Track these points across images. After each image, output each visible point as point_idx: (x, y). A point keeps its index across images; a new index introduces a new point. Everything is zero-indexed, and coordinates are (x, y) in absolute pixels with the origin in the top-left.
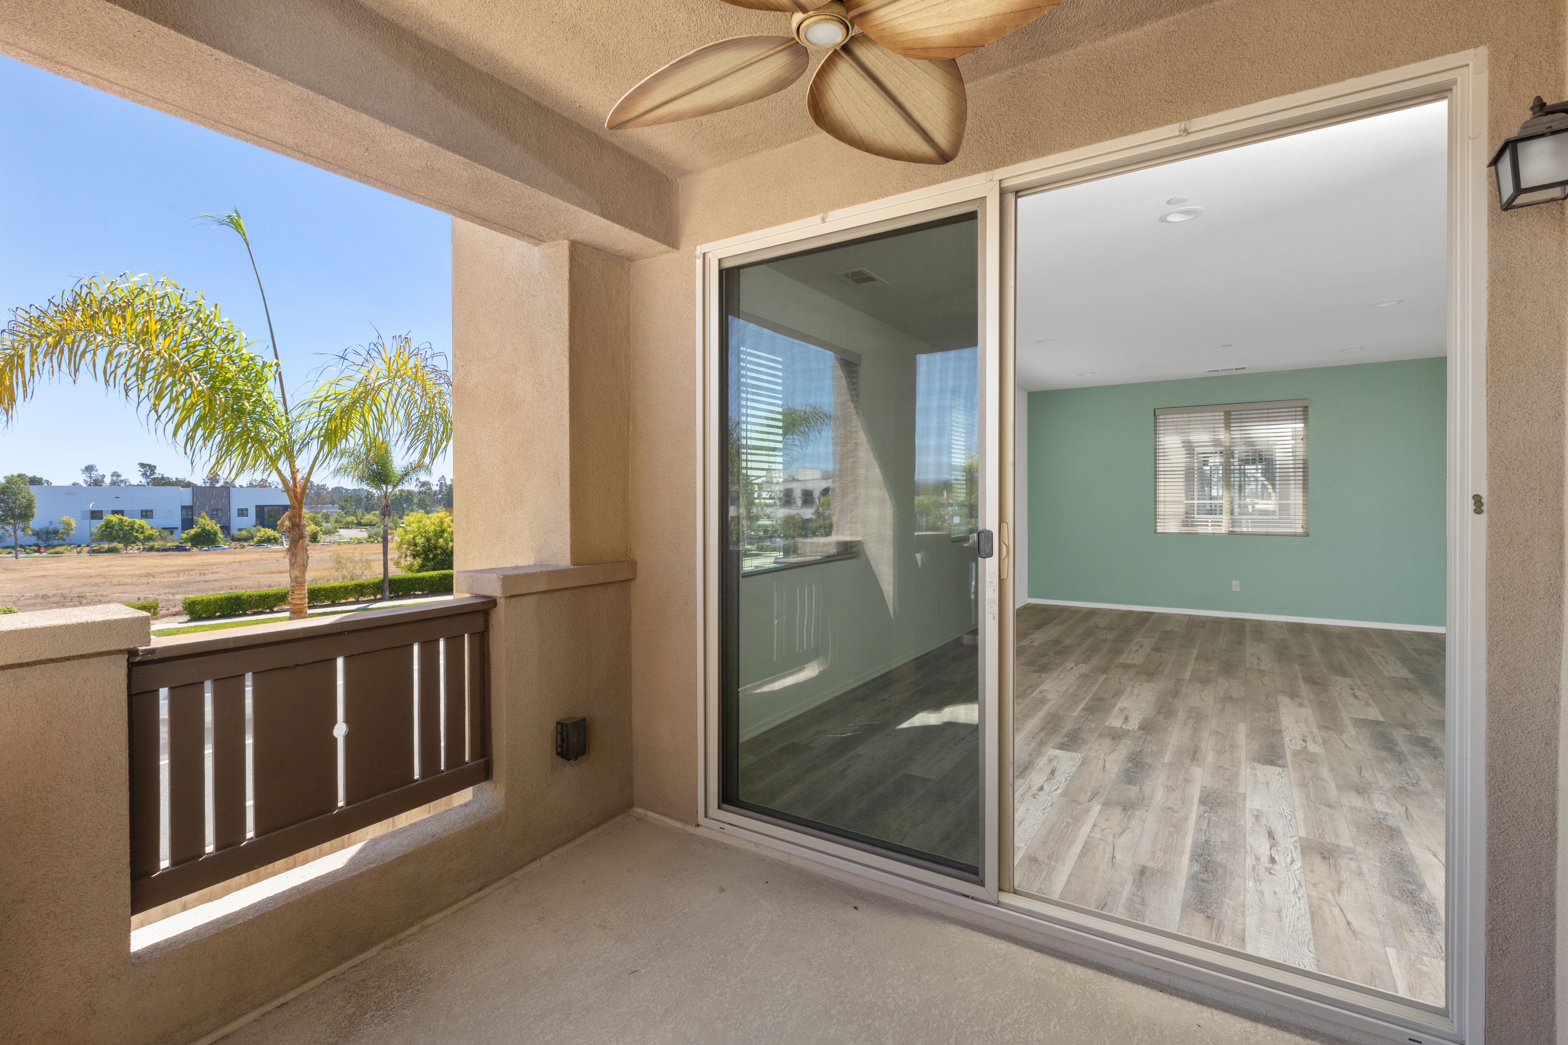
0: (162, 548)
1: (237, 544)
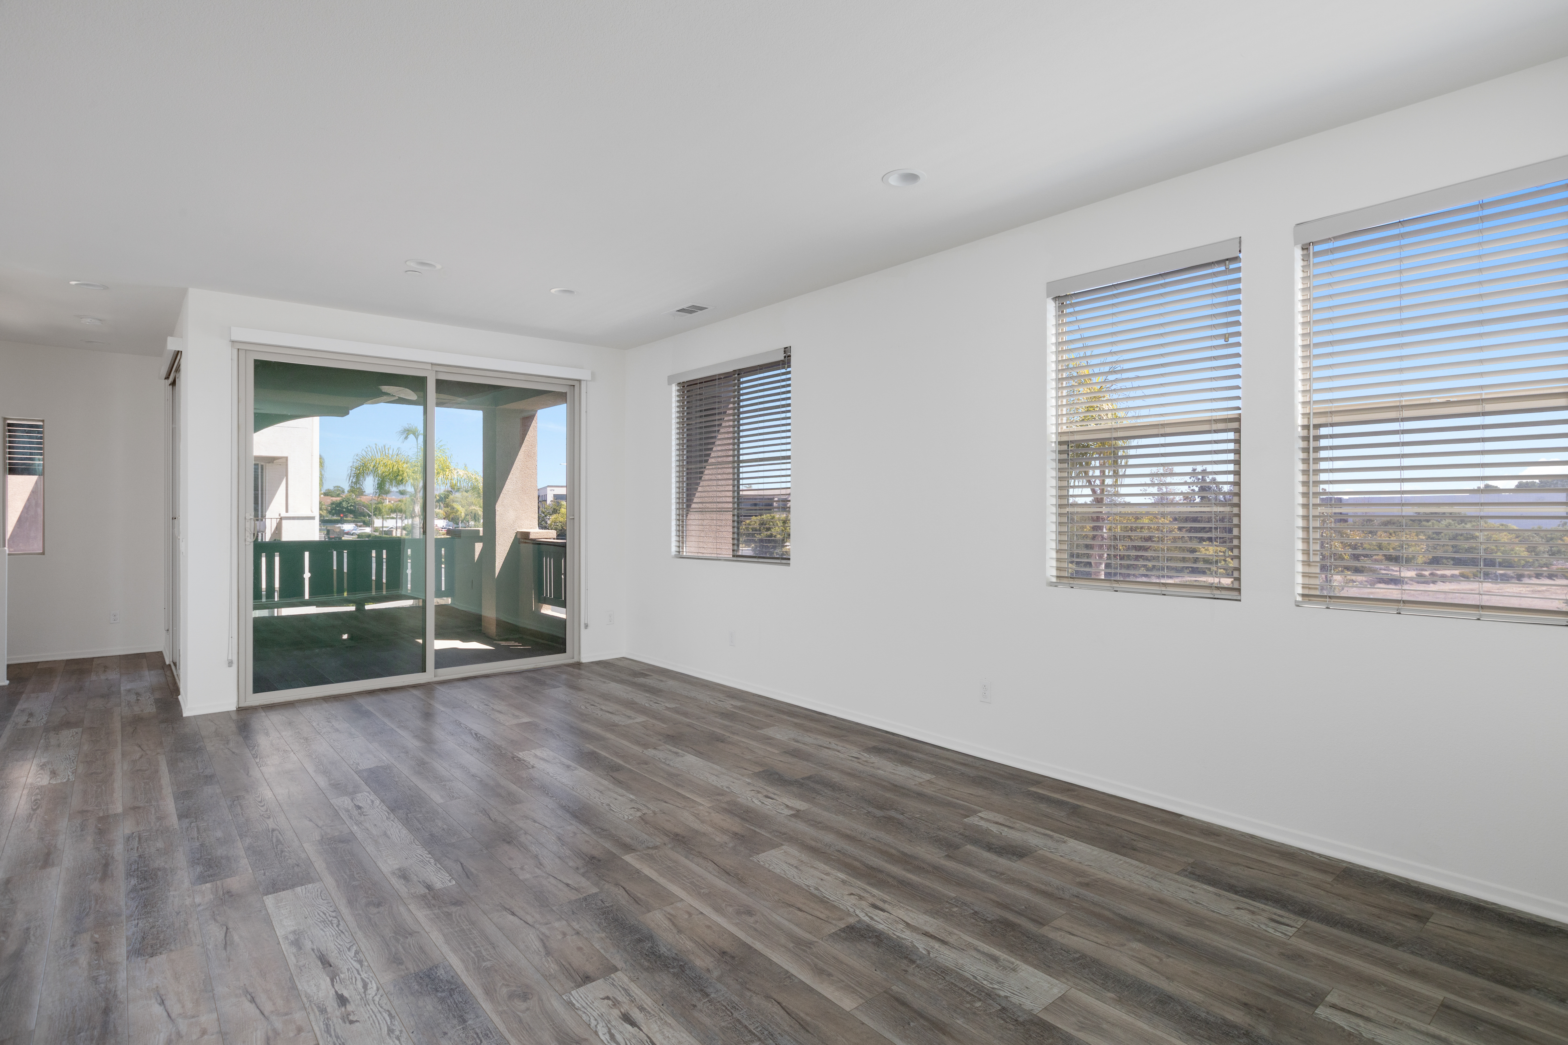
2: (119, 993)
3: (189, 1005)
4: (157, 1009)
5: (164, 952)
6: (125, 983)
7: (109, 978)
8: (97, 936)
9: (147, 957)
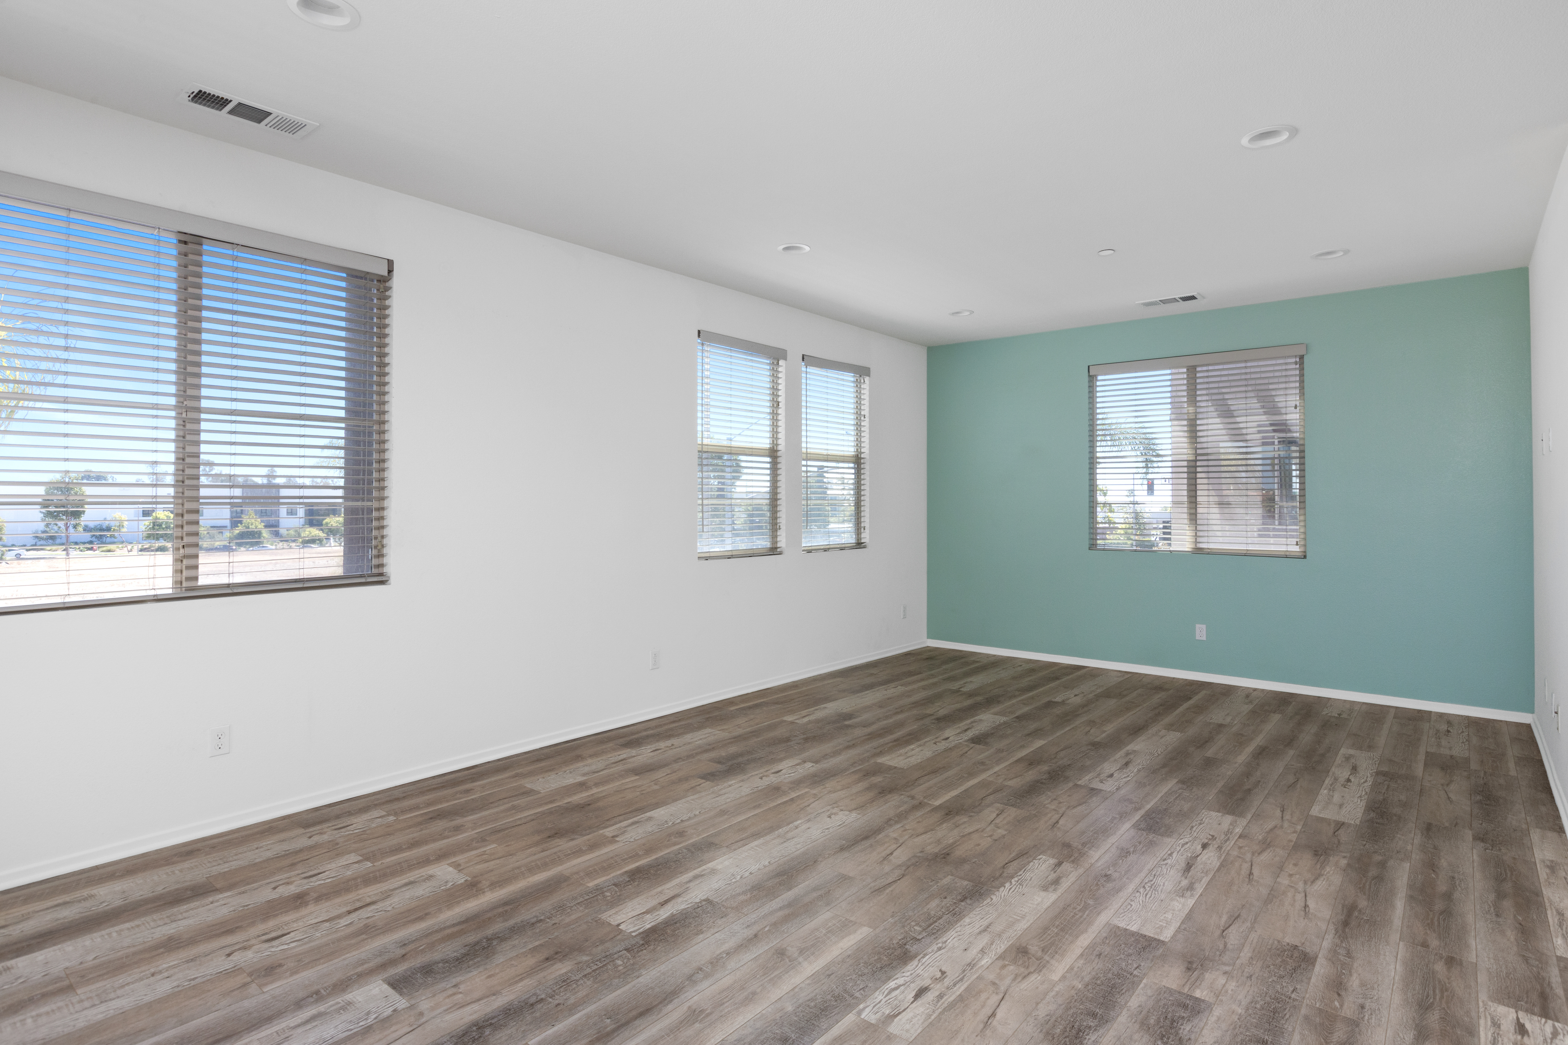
0: (211, 547)
1: (285, 545)
2: (1333, 931)
3: (1290, 894)
4: (1312, 904)
5: (1285, 944)
6: (1327, 936)
7: (1338, 948)
8: (1337, 1003)
9: (1301, 948)
